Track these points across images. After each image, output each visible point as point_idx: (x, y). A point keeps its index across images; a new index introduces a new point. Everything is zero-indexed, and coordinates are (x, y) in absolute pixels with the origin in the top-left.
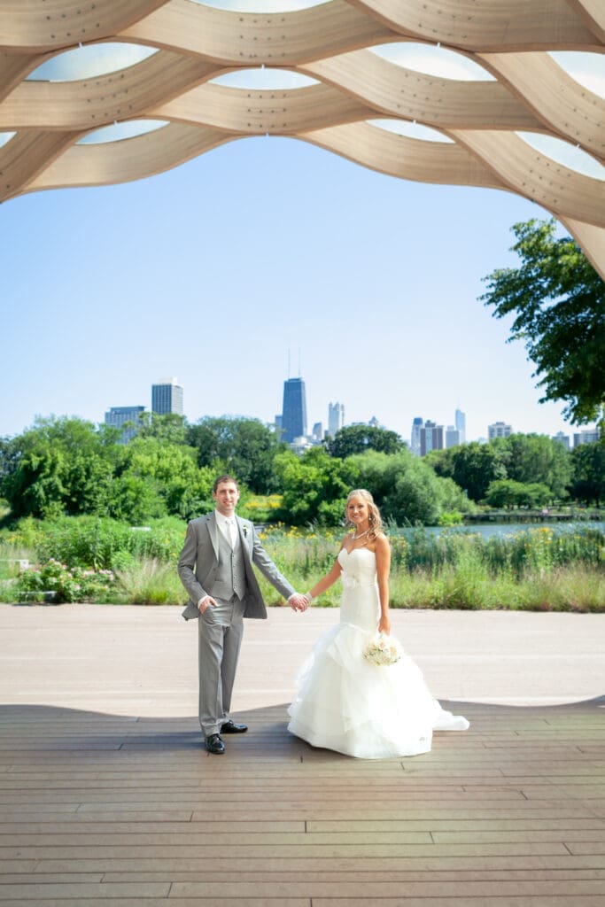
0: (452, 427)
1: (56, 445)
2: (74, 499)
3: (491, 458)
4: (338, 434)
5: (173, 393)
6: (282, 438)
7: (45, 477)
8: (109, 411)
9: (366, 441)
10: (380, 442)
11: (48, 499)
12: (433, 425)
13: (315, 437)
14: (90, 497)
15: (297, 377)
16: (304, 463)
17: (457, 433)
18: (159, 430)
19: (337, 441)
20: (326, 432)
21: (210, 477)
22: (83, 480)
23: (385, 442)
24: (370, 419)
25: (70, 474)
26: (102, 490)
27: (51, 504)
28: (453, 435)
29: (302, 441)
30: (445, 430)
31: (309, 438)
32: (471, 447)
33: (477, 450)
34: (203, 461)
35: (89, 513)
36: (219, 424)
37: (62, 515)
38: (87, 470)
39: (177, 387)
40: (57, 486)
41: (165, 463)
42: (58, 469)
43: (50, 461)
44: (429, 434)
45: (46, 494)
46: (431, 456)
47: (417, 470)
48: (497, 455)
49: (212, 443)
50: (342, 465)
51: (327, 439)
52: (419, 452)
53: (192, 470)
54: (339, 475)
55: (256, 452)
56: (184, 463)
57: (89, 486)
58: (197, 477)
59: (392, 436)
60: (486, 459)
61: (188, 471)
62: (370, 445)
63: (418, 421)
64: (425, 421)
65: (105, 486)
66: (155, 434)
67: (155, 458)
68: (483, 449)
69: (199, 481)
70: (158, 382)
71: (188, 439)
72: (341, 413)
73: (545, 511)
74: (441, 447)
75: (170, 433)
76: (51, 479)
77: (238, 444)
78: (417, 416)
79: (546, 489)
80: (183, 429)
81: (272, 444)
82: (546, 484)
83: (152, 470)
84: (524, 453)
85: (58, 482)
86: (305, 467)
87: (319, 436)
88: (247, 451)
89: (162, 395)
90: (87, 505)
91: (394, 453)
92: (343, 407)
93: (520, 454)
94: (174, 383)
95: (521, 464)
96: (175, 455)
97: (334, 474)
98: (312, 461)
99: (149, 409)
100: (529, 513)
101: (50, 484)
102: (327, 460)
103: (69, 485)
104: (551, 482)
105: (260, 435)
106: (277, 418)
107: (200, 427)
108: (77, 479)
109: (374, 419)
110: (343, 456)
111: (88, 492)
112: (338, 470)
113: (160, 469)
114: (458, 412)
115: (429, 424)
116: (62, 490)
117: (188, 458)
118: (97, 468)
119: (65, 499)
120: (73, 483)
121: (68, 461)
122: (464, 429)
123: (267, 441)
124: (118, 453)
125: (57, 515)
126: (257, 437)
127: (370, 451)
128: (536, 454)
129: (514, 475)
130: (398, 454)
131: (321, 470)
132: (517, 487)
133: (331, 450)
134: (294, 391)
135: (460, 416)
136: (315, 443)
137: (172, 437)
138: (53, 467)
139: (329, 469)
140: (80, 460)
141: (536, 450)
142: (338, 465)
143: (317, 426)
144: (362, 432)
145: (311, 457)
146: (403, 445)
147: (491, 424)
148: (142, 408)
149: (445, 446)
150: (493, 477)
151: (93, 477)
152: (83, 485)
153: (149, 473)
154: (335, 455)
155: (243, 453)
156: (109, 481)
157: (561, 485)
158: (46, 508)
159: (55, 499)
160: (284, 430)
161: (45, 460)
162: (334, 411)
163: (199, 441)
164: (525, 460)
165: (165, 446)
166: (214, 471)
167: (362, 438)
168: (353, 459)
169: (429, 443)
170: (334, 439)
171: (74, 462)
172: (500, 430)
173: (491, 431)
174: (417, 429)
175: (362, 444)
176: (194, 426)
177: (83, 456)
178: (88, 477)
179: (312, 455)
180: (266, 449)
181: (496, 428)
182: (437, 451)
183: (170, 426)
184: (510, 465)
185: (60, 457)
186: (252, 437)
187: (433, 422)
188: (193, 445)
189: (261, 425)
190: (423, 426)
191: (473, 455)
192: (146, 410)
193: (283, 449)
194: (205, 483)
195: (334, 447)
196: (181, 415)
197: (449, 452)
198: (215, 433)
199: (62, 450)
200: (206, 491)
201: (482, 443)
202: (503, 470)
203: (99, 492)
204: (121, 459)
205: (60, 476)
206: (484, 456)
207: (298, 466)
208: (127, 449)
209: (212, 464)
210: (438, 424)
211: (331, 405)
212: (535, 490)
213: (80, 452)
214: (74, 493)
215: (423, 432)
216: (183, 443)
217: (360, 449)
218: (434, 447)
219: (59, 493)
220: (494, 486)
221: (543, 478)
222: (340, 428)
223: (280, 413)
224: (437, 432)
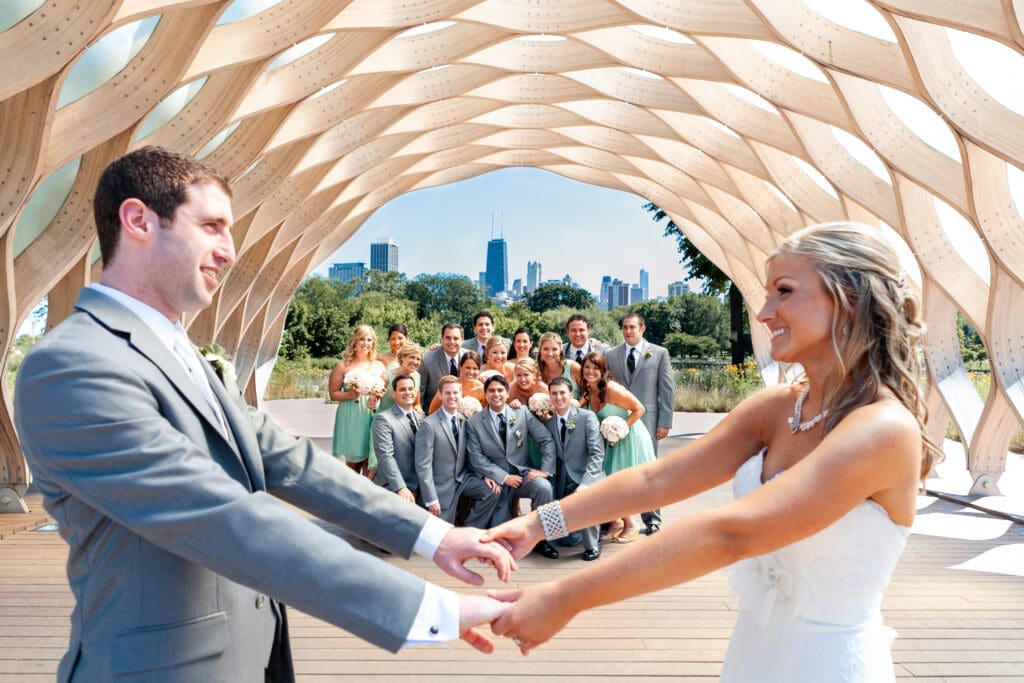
0: (637, 285)
1: (301, 298)
2: (317, 344)
3: (667, 314)
4: (536, 292)
5: (390, 252)
6: (486, 293)
7: (294, 325)
8: (333, 266)
9: (560, 298)
10: (573, 298)
11: (296, 343)
12: (620, 283)
13: (515, 292)
14: (332, 342)
15: (499, 238)
16: (507, 316)
17: (641, 290)
18: (382, 285)
19: (535, 298)
20: (525, 288)
21: (429, 327)
22: (325, 327)
23: (576, 298)
24: (564, 276)
25: (314, 323)
26: (340, 336)
27: (299, 347)
28: (637, 292)
29: (503, 296)
30: (630, 287)
31: (510, 293)
32: (650, 304)
33: (655, 307)
34: (421, 315)
35: (331, 356)
36: (433, 281)
37: (308, 356)
38: (328, 320)
39: (393, 246)
40: (303, 333)
41: (391, 315)
42: (304, 319)
43: (297, 312)
44: (616, 291)
45: (295, 339)
46: (616, 311)
47: (603, 323)
48: (673, 312)
49: (428, 297)
50: (540, 318)
51: (527, 295)
52: (607, 307)
53: (413, 321)
54: (537, 326)
55: (466, 306)
56: (407, 315)
57: (330, 333)
58: (417, 327)
59: (584, 293)
60: (664, 315)
61: (410, 322)
62: (564, 302)
63: (606, 279)
64: (613, 279)
65: (343, 334)
66: (378, 290)
67: (383, 311)
68: (661, 307)
69: (419, 331)
70: (375, 242)
71: (407, 294)
72: (538, 270)
73: (711, 360)
74: (626, 302)
75: (392, 288)
76: (299, 327)
77: (450, 298)
78: (607, 275)
79: (713, 342)
80: (401, 285)
81: (479, 299)
82: (714, 337)
83: (381, 320)
84: (696, 310)
85: (304, 329)
86: (509, 320)
87: (518, 291)
88: (457, 305)
89: (380, 253)
90: (328, 349)
91: (584, 308)
92: (540, 265)
93: (692, 310)
94: (390, 243)
95: (693, 320)
96: (399, 308)
97: (533, 326)
98: (515, 314)
99: (368, 266)
100: (698, 361)
101: (298, 331)
102: (527, 314)
103: (313, 332)
104: (718, 335)
105: (469, 291)
106: (481, 274)
107: (417, 283)
108: (320, 327)
109: (568, 276)
110: (541, 311)
111: (329, 338)
112: (536, 322)
113: (387, 320)
114: (642, 272)
115: (616, 282)
116: (308, 336)
117: (410, 311)
118: (336, 319)
119: (310, 343)
120: (317, 330)
121: (312, 312)
122: (647, 288)
123: (475, 296)
124: (351, 305)
125: (304, 357)
126: (467, 293)
127: (564, 307)
128: (705, 311)
129: (687, 329)
130: (587, 309)
131: (523, 322)
132: (688, 339)
133: (530, 304)
134: (496, 250)
135: (644, 275)
136: (516, 298)
137: (393, 292)
138: (300, 317)
139: (529, 322)
140: (321, 312)
141: (705, 307)
142: (537, 318)
143: (517, 282)
144: (558, 289)
145: (514, 310)
146: (593, 301)
147: (670, 283)
148: (361, 265)
149: (629, 303)
150: (669, 330)
151: (333, 326)
152: (325, 332)
153: (378, 323)
154: (534, 309)
155: (455, 306)
156: (346, 328)
157: (727, 338)
158: (294, 350)
159: (302, 343)
160: (490, 287)
161: (293, 311)
162: (533, 268)
163: (416, 296)
164: (696, 316)
165: (391, 300)
166: (432, 322)
167: (557, 295)
168: (549, 313)
169: (616, 299)
170: (533, 295)
171: (316, 313)
172: (678, 288)
173: (671, 289)
174: (606, 286)
175: (557, 300)
176: (413, 282)
177: (324, 307)
178: (329, 325)
179: (515, 309)
180: (474, 303)
181: (675, 286)
182: (622, 307)
183: (393, 283)
184: (683, 320)
185: (305, 308)
186: (463, 293)
187: (620, 280)
188: (411, 299)
189: (470, 282)
190: (611, 284)
191: (652, 311)
192: (365, 266)
193: (489, 304)
194: (424, 331)
195: (533, 303)
196: (401, 272)
197: (632, 308)
198: (430, 289)
199: (306, 303)
200: (426, 338)
201: (661, 301)
202: (678, 325)
203: (338, 339)
204: (354, 310)
205: (306, 324)
206: (662, 312)
207: (503, 318)
208: (358, 301)
209: (431, 315)
210: (625, 282)
211: (529, 263)
212: (704, 342)
213: (321, 304)
214: (317, 339)
215: (611, 288)
216: (402, 297)
217: (555, 305)
218: (620, 303)
219: (305, 339)
220: (670, 338)
221: (712, 330)
222: (537, 286)
223: (484, 270)
224: (624, 289)
